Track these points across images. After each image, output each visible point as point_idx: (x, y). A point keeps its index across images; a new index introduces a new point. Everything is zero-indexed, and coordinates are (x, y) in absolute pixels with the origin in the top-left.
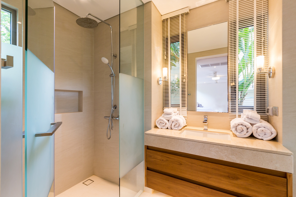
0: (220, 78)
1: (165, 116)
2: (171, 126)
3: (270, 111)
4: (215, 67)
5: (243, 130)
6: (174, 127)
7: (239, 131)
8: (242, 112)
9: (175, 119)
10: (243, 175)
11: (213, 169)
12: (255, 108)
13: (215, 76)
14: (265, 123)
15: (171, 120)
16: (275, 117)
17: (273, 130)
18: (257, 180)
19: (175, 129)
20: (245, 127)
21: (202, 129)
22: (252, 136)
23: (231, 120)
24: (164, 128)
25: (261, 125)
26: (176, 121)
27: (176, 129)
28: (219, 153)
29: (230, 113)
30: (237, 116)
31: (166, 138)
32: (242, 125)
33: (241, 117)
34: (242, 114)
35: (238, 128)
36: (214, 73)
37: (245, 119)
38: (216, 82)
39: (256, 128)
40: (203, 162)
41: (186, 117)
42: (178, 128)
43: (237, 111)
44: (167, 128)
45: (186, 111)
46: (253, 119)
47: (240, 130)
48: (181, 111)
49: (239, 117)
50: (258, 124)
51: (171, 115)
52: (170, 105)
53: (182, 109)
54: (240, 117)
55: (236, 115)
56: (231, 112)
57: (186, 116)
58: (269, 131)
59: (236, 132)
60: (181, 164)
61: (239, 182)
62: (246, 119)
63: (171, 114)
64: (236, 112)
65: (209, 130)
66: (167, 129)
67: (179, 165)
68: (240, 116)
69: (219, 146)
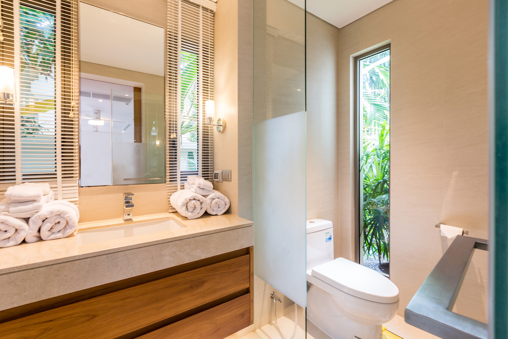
0: (105, 123)
1: (12, 209)
2: (39, 231)
3: (220, 176)
4: (101, 101)
5: (196, 206)
6: (49, 233)
7: (190, 209)
8: (186, 180)
9: (52, 213)
10: (209, 274)
11: (166, 287)
12: (200, 172)
13: (98, 118)
14: (217, 193)
15: (39, 216)
16: (225, 183)
17: (227, 200)
18: (224, 271)
19: (53, 236)
20: (198, 202)
21: (120, 221)
22: (206, 214)
23: (171, 195)
24: (12, 243)
25: (215, 195)
26: (55, 217)
27: (60, 235)
28: (178, 253)
29: (168, 184)
30: (179, 187)
31: (41, 269)
32: (194, 199)
33: (185, 187)
34: (186, 183)
35: (189, 205)
36: (96, 111)
37: (196, 190)
38: (95, 129)
39: (210, 201)
40: (149, 284)
41: (77, 201)
42: (64, 233)
43: (179, 179)
44: (24, 242)
45: (77, 188)
46: (206, 188)
47: (192, 207)
48: (60, 189)
49: (181, 189)
50: (211, 196)
51: (35, 204)
52: (19, 176)
53: (62, 183)
54: (184, 189)
55: (177, 186)
56: (170, 181)
57: (77, 199)
58: (223, 202)
59: (187, 212)
60: (94, 316)
61: (206, 287)
62: (198, 189)
63: (34, 201)
64: (176, 181)
65: (135, 219)
66: (24, 245)
67: (88, 320)
68: (183, 187)
69: (178, 241)
